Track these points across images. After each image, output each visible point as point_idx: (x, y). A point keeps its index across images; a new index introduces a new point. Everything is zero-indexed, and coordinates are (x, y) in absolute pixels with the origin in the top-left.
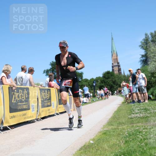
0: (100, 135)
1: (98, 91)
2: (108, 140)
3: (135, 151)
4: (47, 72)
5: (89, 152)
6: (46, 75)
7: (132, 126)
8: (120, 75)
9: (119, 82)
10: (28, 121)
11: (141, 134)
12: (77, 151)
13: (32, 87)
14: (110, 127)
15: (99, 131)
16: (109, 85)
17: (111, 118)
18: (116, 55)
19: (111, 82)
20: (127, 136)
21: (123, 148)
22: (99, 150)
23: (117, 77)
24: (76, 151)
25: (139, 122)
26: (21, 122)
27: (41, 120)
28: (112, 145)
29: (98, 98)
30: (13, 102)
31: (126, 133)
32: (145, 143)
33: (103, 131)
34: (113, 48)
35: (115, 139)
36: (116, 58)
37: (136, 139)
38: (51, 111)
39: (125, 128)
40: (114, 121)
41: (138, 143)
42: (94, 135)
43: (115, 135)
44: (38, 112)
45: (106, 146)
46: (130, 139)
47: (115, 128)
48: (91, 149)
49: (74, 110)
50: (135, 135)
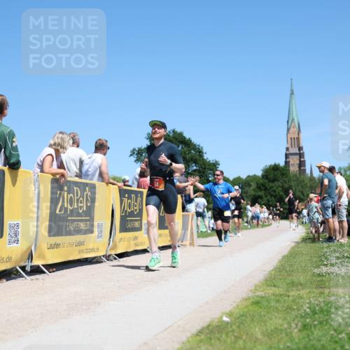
0: (247, 306)
1: (249, 207)
2: (264, 318)
4: (138, 154)
5: (218, 342)
6: (135, 161)
7: (321, 293)
8: (302, 176)
9: (299, 191)
10: (87, 259)
11: (340, 313)
12: (192, 337)
14: (271, 291)
15: (245, 296)
16: (275, 197)
17: (272, 270)
18: (296, 130)
19: (280, 189)
20: (307, 314)
21: (297, 340)
22: (242, 338)
23: (295, 180)
24: (189, 334)
25: (336, 286)
27: (115, 259)
28: (272, 331)
29: (247, 222)
30: (58, 212)
31: (305, 308)
32: (347, 334)
33: (253, 298)
34: (291, 112)
35: (280, 318)
36: (296, 136)
37: (327, 323)
38: (139, 240)
39: (305, 296)
40: (280, 277)
41: (332, 332)
42: (231, 305)
43: (280, 309)
44: (111, 240)
45: (257, 331)
46: (314, 321)
47: (282, 293)
48: (224, 336)
49: (192, 244)
50: (325, 313)
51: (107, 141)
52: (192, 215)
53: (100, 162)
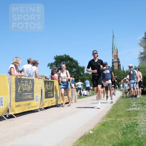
0: (100, 126)
2: (107, 131)
3: (132, 143)
4: (51, 65)
5: (88, 142)
6: (50, 69)
7: (130, 119)
8: (119, 71)
10: (32, 110)
11: (138, 127)
12: (77, 141)
13: (37, 79)
14: (109, 119)
15: (98, 122)
17: (109, 111)
18: (116, 52)
20: (125, 128)
21: (121, 139)
22: (98, 140)
23: (116, 73)
24: (76, 140)
25: (136, 116)
26: (25, 111)
27: (44, 110)
28: (110, 136)
30: (19, 92)
31: (123, 126)
32: (141, 135)
33: (102, 122)
34: (113, 45)
35: (113, 130)
36: (116, 54)
37: (133, 131)
39: (123, 120)
40: (113, 113)
41: (135, 135)
42: (93, 126)
43: (113, 126)
44: (42, 102)
45: (104, 136)
46: (128, 131)
47: (114, 120)
48: (91, 139)
49: (75, 102)
50: (132, 127)
51: (37, 61)
52: (75, 90)
53: (35, 70)
